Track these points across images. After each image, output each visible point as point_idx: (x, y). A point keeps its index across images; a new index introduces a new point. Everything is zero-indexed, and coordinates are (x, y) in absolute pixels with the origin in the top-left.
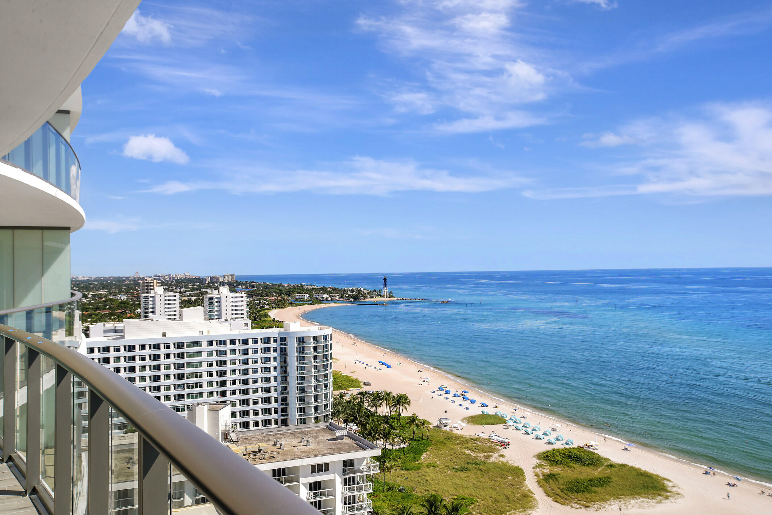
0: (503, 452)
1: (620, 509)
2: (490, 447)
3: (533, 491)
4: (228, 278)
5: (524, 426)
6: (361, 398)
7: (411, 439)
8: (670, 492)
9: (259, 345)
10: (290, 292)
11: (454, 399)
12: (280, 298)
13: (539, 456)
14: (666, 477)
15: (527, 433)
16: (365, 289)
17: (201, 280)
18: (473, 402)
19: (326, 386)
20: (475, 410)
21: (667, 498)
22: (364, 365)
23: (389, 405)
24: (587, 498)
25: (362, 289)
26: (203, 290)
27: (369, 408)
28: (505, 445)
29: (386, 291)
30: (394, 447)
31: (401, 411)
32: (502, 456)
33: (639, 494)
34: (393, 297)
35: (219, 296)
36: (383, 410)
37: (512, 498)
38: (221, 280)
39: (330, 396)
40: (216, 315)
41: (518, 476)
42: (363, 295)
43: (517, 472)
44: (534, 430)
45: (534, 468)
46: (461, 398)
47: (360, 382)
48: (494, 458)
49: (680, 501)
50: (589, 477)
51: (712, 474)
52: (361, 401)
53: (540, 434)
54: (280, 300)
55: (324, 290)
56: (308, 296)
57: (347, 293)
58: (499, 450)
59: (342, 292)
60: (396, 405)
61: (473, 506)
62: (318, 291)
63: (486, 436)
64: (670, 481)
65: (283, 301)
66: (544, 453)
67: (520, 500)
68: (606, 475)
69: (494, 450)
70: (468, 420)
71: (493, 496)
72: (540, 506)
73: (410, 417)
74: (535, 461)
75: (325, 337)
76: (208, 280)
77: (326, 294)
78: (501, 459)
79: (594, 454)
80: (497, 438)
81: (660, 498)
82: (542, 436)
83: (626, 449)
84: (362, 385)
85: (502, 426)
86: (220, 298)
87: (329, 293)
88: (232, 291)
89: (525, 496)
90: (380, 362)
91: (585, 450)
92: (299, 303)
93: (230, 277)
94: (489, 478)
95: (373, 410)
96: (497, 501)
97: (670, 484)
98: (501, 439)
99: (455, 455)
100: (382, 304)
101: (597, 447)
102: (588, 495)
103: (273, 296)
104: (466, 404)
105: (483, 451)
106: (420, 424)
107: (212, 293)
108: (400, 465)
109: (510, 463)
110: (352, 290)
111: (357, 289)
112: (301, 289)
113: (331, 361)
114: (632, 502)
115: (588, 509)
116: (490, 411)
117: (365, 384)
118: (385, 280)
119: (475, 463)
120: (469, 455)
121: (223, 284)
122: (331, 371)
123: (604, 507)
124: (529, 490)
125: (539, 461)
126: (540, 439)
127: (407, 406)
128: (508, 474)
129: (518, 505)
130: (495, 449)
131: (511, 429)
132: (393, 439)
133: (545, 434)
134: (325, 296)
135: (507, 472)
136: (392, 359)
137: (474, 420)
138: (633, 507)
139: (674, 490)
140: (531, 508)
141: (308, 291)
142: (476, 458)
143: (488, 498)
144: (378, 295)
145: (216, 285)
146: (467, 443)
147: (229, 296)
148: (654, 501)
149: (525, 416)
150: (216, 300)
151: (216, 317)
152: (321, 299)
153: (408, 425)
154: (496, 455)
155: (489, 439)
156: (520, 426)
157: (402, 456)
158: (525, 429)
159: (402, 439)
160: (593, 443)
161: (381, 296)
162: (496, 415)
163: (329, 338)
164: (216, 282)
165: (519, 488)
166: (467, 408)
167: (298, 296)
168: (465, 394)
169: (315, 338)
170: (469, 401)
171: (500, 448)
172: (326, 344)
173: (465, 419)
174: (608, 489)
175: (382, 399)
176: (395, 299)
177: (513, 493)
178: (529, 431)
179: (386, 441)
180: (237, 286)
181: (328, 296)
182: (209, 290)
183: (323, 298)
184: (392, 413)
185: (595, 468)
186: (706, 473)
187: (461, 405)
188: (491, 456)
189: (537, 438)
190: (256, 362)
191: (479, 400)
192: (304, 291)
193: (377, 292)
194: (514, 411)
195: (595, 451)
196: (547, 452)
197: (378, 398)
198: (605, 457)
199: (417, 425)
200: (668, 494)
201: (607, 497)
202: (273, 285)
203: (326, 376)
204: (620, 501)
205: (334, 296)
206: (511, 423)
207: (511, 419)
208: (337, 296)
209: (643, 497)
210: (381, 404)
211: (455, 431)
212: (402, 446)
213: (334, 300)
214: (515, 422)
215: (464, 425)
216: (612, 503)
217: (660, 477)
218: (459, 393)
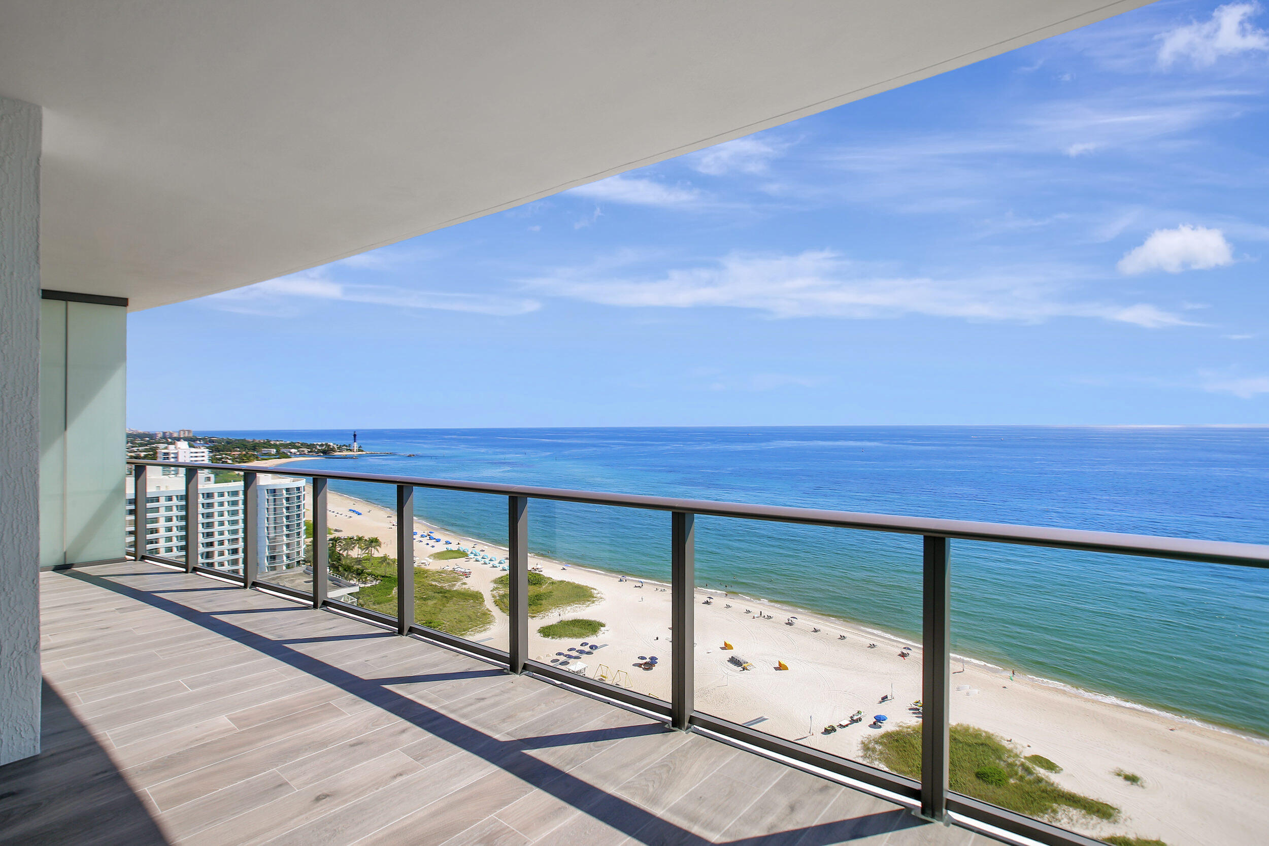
0: (465, 580)
1: (560, 615)
2: (454, 577)
3: (490, 609)
4: (184, 434)
5: (482, 558)
6: (332, 544)
7: (383, 577)
8: (596, 597)
9: (227, 498)
10: (255, 447)
11: (422, 539)
12: (244, 453)
13: (495, 581)
14: (593, 587)
15: (485, 563)
16: (334, 444)
17: (152, 436)
18: (438, 541)
19: (299, 534)
20: (441, 547)
21: (593, 602)
22: (335, 514)
23: (361, 548)
24: (533, 610)
25: (331, 444)
26: (154, 446)
27: (341, 552)
28: (467, 575)
29: (356, 446)
30: (366, 585)
31: (373, 553)
32: (465, 584)
33: (573, 602)
34: (362, 451)
35: (176, 451)
36: (356, 553)
37: (473, 617)
38: (175, 435)
39: (302, 543)
40: (173, 470)
41: (478, 599)
42: (333, 450)
43: (477, 597)
44: (491, 560)
45: (492, 591)
46: (428, 538)
47: (331, 529)
48: (458, 587)
49: (603, 603)
50: (536, 594)
51: (625, 581)
52: (332, 546)
53: (496, 563)
54: (245, 455)
55: (293, 445)
56: (275, 450)
57: (316, 448)
58: (462, 579)
59: (311, 447)
60: (368, 548)
61: (440, 627)
62: (286, 446)
63: (450, 569)
64: (595, 589)
65: (248, 456)
66: (499, 578)
67: (481, 618)
68: (549, 591)
69: (456, 580)
70: (434, 556)
71: (457, 618)
72: (497, 621)
73: (382, 557)
74: (492, 585)
75: (298, 489)
76: (160, 435)
77: (295, 448)
78: (464, 586)
79: (540, 575)
80: (459, 569)
81: (589, 603)
82: (498, 565)
83: (564, 569)
84: (332, 532)
85: (464, 559)
86: (177, 453)
87: (298, 448)
88: (191, 446)
89: (484, 614)
90: (350, 510)
91: (532, 573)
92: (265, 457)
93: (187, 432)
94: (453, 603)
95: (345, 554)
96: (461, 621)
97: (595, 592)
98: (463, 570)
99: (423, 587)
100: (351, 457)
101: (542, 570)
102: (534, 608)
103: (236, 451)
104: (432, 542)
105: (448, 581)
106: (391, 562)
107: (166, 448)
108: (372, 600)
109: (472, 589)
110: (322, 445)
111: (326, 444)
112: (268, 444)
113: (303, 511)
114: (569, 608)
115: (534, 618)
116: (453, 547)
117: (336, 530)
118: (355, 436)
119: (441, 592)
120: (436, 586)
121: (179, 439)
122: (304, 520)
123: (548, 615)
124: (488, 609)
125: (495, 585)
126: (496, 567)
127: (378, 547)
128: (470, 598)
129: (479, 622)
130: (458, 578)
131: (472, 561)
132: (366, 578)
133: (500, 563)
134: (293, 451)
135: (469, 596)
136: (361, 507)
137: (440, 556)
138: (569, 612)
139: (599, 595)
140: (489, 623)
141: (275, 446)
142: (442, 588)
143: (453, 620)
144: (347, 450)
145: (170, 440)
146: (434, 576)
147: (188, 452)
148: (585, 606)
149: (484, 549)
150: (172, 455)
151: (173, 473)
152: (289, 454)
153: (380, 565)
154: (459, 583)
155: (454, 570)
156: (479, 558)
157: (374, 591)
158: (483, 560)
159: (374, 577)
160: (539, 566)
161: (351, 450)
162: (459, 550)
163: (302, 490)
164: (170, 438)
165: (479, 609)
166: (433, 547)
167: (265, 450)
168: (431, 534)
169: (288, 490)
170: (435, 540)
171: (462, 577)
172: (299, 494)
173: (432, 555)
174: (550, 600)
175: (354, 543)
176: (364, 453)
177: (475, 613)
178: (487, 561)
179: (359, 580)
180: (194, 441)
181: (296, 451)
182: (162, 446)
183: (291, 453)
184: (364, 555)
185: (540, 586)
186: (621, 581)
187: (428, 544)
188: (455, 585)
189: (494, 567)
190: (222, 515)
191: (444, 538)
192: (271, 446)
193: (347, 446)
194: (475, 546)
195: (541, 573)
196: (502, 577)
197: (351, 542)
198: (548, 576)
199: (388, 563)
200: (594, 599)
201: (550, 607)
202: (236, 440)
203: (299, 525)
204: (560, 609)
205: (303, 451)
206: (472, 556)
207: (472, 553)
208: (306, 451)
209: (577, 604)
210: (354, 547)
211: (423, 566)
212: (374, 583)
213: (302, 454)
214: (475, 555)
215: (431, 561)
216: (554, 611)
217: (589, 587)
218: (425, 534)
